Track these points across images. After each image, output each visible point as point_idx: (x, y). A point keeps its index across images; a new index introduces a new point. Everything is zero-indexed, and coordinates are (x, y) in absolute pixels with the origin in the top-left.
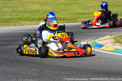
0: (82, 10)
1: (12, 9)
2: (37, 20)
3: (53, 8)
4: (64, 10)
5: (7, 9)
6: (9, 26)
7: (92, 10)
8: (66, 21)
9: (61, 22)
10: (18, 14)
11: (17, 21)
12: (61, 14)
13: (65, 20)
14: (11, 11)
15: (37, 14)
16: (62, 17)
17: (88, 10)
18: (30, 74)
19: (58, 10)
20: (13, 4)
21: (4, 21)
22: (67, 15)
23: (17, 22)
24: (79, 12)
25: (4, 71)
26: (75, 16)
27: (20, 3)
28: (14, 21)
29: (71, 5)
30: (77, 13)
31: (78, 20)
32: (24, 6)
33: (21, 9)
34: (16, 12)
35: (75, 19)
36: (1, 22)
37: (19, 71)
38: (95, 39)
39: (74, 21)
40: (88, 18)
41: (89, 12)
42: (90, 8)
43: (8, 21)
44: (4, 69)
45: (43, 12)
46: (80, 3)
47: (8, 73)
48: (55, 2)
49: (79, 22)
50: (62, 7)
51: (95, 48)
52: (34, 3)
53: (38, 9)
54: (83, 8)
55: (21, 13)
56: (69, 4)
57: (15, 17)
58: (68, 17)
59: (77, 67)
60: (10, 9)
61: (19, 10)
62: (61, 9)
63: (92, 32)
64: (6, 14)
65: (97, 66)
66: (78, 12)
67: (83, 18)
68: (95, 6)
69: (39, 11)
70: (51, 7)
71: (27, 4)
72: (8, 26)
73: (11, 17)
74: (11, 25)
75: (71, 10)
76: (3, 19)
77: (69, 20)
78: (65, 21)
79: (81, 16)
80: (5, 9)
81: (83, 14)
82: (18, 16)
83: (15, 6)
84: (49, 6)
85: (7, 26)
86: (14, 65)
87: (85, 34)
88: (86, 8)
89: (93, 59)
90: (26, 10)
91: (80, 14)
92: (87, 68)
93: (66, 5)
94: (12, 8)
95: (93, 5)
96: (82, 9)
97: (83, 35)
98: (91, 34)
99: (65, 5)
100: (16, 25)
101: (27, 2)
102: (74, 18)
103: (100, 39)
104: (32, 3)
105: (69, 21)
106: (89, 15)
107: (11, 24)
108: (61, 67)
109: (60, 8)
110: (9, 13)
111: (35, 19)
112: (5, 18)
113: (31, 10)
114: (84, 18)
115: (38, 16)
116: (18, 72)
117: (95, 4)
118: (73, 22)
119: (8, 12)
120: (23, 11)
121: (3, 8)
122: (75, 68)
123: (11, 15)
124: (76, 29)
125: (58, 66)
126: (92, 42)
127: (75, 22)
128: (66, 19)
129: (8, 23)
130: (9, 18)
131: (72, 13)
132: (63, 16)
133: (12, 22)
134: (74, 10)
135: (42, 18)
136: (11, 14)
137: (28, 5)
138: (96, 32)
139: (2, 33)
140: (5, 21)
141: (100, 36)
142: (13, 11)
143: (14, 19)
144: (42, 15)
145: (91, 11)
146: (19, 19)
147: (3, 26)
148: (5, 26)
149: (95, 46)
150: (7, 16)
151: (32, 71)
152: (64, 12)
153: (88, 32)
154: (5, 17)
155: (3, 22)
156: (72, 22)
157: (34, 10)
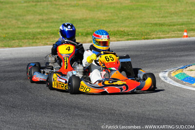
0: (160, 19)
1: (40, 17)
2: (82, 35)
3: (110, 14)
4: (128, 18)
5: (33, 17)
6: (37, 46)
7: (176, 18)
8: (132, 38)
9: (123, 39)
10: (50, 24)
11: (49, 36)
12: (123, 25)
13: (131, 35)
14: (39, 20)
15: (82, 25)
16: (125, 31)
17: (170, 18)
18: (74, 127)
19: (119, 18)
20: (43, 8)
21: (27, 37)
22: (134, 27)
23: (50, 38)
24: (154, 22)
25: (30, 123)
26: (147, 29)
27: (54, 6)
28: (44, 36)
29: (140, 9)
30: (151, 24)
31: (153, 36)
32: (61, 12)
33: (55, 17)
34: (48, 22)
35: (147, 34)
36: (23, 39)
37: (55, 122)
38: (182, 68)
39: (146, 37)
40: (169, 32)
41: (171, 22)
42: (173, 15)
43: (34, 37)
44: (30, 118)
45: (92, 22)
46: (155, 7)
47: (36, 127)
48: (113, 5)
49: (153, 39)
50: (125, 13)
51: (184, 84)
52: (78, 6)
53: (85, 16)
54: (162, 16)
55: (56, 24)
56: (137, 9)
57: (46, 30)
58: (135, 30)
59: (155, 117)
60: (37, 17)
61: (52, 18)
62: (123, 17)
63: (177, 56)
64: (30, 24)
65: (188, 115)
66: (151, 22)
67: (160, 31)
68: (181, 11)
69: (86, 20)
70: (106, 14)
71: (66, 8)
72: (34, 46)
73: (39, 30)
74: (41, 44)
75: (141, 18)
76: (25, 33)
77: (137, 35)
78: (130, 37)
79: (158, 28)
80: (29, 17)
81: (161, 25)
82: (50, 29)
83: (45, 11)
84: (103, 11)
85: (32, 46)
86: (46, 113)
87: (165, 59)
88: (166, 15)
89: (181, 103)
90: (64, 18)
91: (156, 24)
92: (170, 119)
93: (132, 10)
94: (40, 14)
95: (177, 10)
96: (159, 17)
97: (161, 61)
98: (175, 59)
99: (130, 10)
100: (47, 44)
101: (67, 4)
102: (145, 32)
103: (191, 68)
104: (74, 6)
105: (138, 38)
106: (171, 27)
107: (39, 42)
108: (126, 117)
109: (122, 15)
110: (36, 23)
111: (80, 34)
112: (30, 33)
113: (73, 19)
114: (163, 31)
115: (85, 29)
116: (54, 124)
117: (180, 9)
118: (144, 39)
119: (34, 23)
120: (59, 21)
121: (25, 15)
122: (151, 118)
123: (40, 27)
124: (149, 51)
125: (121, 114)
126: (177, 73)
127: (147, 39)
128: (132, 33)
129: (34, 41)
130: (35, 32)
131: (141, 23)
132: (126, 29)
133: (41, 38)
134: (145, 18)
135: (91, 31)
136: (39, 25)
137: (68, 10)
138: (183, 56)
139: (25, 58)
140: (30, 36)
141: (190, 62)
142: (43, 20)
143: (44, 33)
144: (90, 26)
145: (175, 21)
146: (53, 33)
147: (26, 46)
148: (29, 46)
149: (184, 80)
150: (33, 29)
151: (77, 123)
152: (129, 21)
153: (171, 56)
154: (30, 30)
155: (25, 39)
156: (142, 39)
157: (77, 19)
